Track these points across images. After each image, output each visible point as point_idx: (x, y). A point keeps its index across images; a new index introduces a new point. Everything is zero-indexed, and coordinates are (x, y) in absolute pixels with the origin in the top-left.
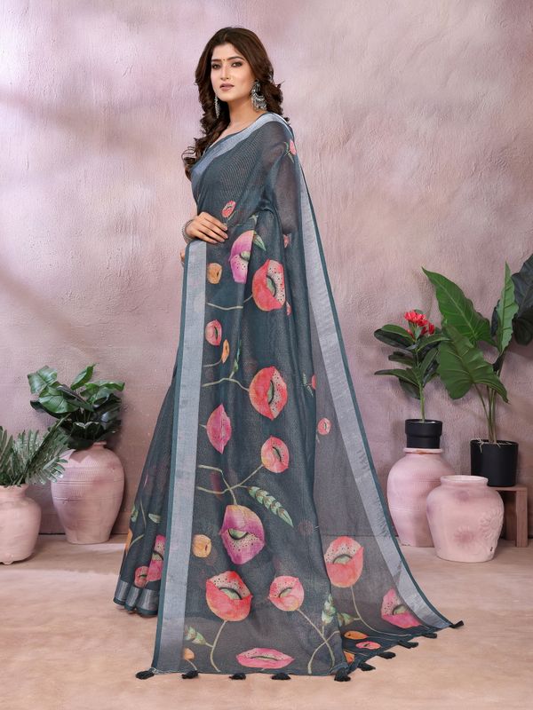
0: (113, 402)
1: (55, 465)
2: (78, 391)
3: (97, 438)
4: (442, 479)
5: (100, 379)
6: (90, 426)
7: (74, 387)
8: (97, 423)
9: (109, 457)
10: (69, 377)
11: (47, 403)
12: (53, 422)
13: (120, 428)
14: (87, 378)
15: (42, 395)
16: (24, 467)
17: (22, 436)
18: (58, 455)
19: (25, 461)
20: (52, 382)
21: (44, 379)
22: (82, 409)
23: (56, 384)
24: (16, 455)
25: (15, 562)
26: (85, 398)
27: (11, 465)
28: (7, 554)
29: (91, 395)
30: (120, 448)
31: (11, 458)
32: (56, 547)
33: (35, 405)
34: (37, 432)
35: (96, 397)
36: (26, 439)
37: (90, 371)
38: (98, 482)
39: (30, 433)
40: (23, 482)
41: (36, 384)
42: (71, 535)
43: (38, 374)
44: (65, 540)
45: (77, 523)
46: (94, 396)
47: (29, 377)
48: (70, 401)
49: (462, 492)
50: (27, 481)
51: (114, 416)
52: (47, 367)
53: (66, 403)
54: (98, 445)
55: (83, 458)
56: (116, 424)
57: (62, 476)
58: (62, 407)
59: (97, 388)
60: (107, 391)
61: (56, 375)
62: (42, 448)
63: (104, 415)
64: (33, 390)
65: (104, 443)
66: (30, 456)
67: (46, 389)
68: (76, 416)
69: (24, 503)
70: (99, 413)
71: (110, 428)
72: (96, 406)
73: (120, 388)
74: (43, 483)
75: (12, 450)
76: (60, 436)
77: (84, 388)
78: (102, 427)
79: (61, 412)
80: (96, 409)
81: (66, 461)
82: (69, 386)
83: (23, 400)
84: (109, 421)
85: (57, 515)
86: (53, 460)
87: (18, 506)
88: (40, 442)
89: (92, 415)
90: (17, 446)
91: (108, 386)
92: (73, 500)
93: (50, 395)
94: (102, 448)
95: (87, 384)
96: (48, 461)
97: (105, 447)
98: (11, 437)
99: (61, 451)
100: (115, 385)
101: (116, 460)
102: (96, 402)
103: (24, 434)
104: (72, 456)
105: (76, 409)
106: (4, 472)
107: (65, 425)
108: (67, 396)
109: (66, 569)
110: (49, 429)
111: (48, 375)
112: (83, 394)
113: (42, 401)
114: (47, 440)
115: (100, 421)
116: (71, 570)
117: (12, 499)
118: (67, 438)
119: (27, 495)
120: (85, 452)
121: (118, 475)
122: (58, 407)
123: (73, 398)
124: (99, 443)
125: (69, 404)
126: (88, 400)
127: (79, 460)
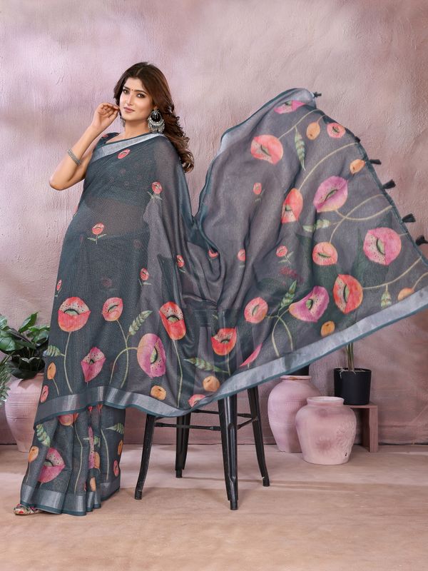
1: (2, 391)
3: (39, 370)
4: (308, 400)
5: (40, 324)
6: (33, 360)
7: (22, 330)
8: (38, 358)
10: (18, 322)
14: (31, 323)
18: (4, 383)
20: (4, 327)
22: (28, 348)
23: (7, 328)
26: (30, 339)
29: (35, 336)
32: (9, 454)
35: (38, 338)
37: (34, 317)
42: (21, 445)
44: (17, 449)
45: (25, 435)
48: (17, 341)
49: (323, 410)
52: (1, 315)
53: (14, 343)
55: (28, 386)
58: (11, 346)
59: (38, 331)
60: (46, 333)
61: (6, 321)
68: (23, 353)
70: (41, 350)
72: (38, 345)
77: (29, 331)
78: (42, 361)
79: (10, 350)
80: (38, 348)
82: (17, 330)
85: (9, 430)
86: (0, 388)
89: (34, 352)
91: (46, 329)
92: (21, 418)
93: (2, 336)
95: (31, 328)
99: (11, 381)
102: (38, 342)
104: (20, 384)
105: (22, 347)
107: (14, 360)
108: (14, 337)
111: (1, 321)
112: (28, 335)
115: (42, 357)
120: (30, 381)
122: (7, 346)
123: (19, 339)
124: (41, 374)
125: (16, 344)
126: (32, 341)
127: (25, 387)
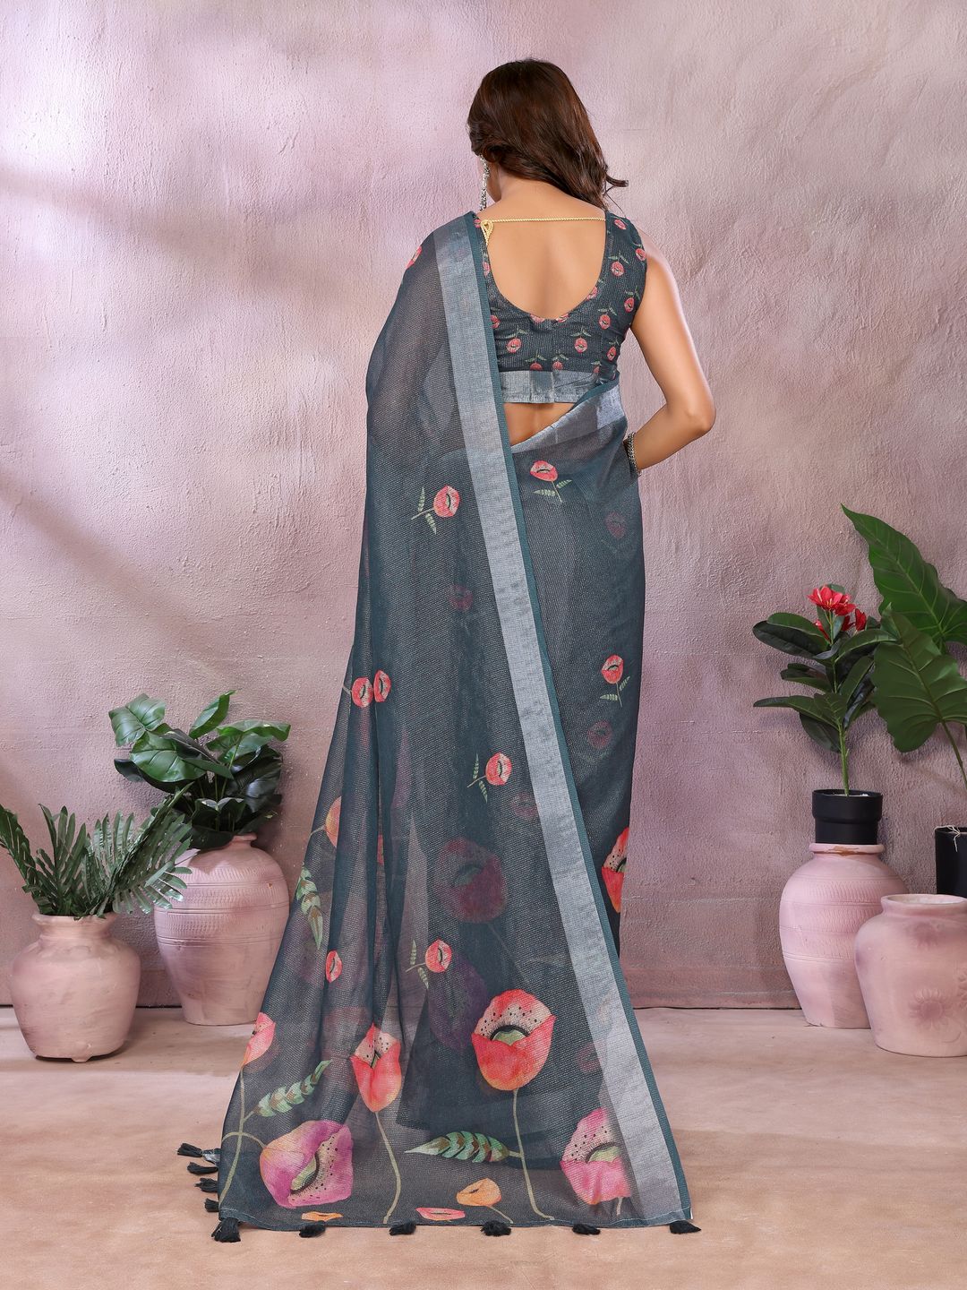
0: (266, 761)
1: (167, 877)
2: (203, 740)
3: (240, 827)
4: (884, 901)
5: (244, 717)
6: (226, 807)
7: (196, 734)
8: (239, 800)
9: (261, 864)
10: (187, 715)
11: (147, 763)
12: (161, 799)
13: (279, 810)
14: (218, 717)
15: (137, 749)
16: (108, 882)
17: (103, 825)
18: (173, 859)
19: (109, 871)
20: (156, 725)
21: (141, 720)
22: (211, 775)
23: (163, 728)
24: (92, 859)
25: (94, 1059)
26: (214, 754)
27: (84, 878)
28: (81, 1044)
29: (227, 748)
30: (280, 847)
31: (82, 867)
32: (166, 1030)
33: (125, 767)
34: (131, 818)
35: (235, 752)
36: (110, 829)
37: (224, 703)
38: (243, 909)
39: (118, 819)
40: (109, 909)
41: (127, 729)
42: (193, 1008)
43: (129, 709)
44: (182, 1019)
45: (204, 984)
46: (233, 750)
47: (112, 715)
48: (190, 759)
49: (922, 925)
50: (116, 908)
51: (270, 786)
52: (144, 698)
53: (182, 764)
54: (241, 841)
55: (214, 865)
56: (273, 801)
57: (181, 898)
58: (175, 770)
59: (238, 734)
60: (256, 741)
61: (161, 712)
62: (142, 847)
63: (252, 785)
64: (120, 740)
65: (252, 838)
66: (120, 863)
67: (144, 738)
68: (200, 787)
69: (110, 949)
70: (242, 781)
71: (264, 808)
72: (237, 768)
73: (282, 734)
74: (146, 911)
75: (84, 851)
76: (175, 825)
77: (213, 735)
78: (248, 808)
79: (174, 779)
80: (236, 775)
81: (186, 871)
82: (187, 731)
83: (99, 758)
84: (261, 796)
85: (165, 973)
86: (164, 870)
87: (99, 954)
88: (136, 836)
89: (229, 786)
90: (95, 843)
91: (259, 731)
92: (197, 943)
93: (152, 748)
94: (247, 846)
95: (221, 727)
96: (154, 871)
97: (253, 844)
98: (83, 828)
99: (177, 853)
100: (272, 730)
101: (274, 868)
102: (236, 762)
103: (106, 820)
104: (194, 861)
105: (200, 774)
106: (72, 891)
107: (181, 806)
108: (183, 750)
109: (189, 1070)
110: (153, 812)
111: (148, 711)
112: (211, 746)
113: (137, 759)
114: (150, 833)
115: (245, 796)
116: (200, 1072)
117: (87, 942)
118: (187, 828)
119: (108, 936)
120: (216, 854)
121: (278, 895)
122: (165, 772)
123: (195, 754)
124: (243, 838)
125: (187, 764)
126: (221, 759)
127: (207, 870)
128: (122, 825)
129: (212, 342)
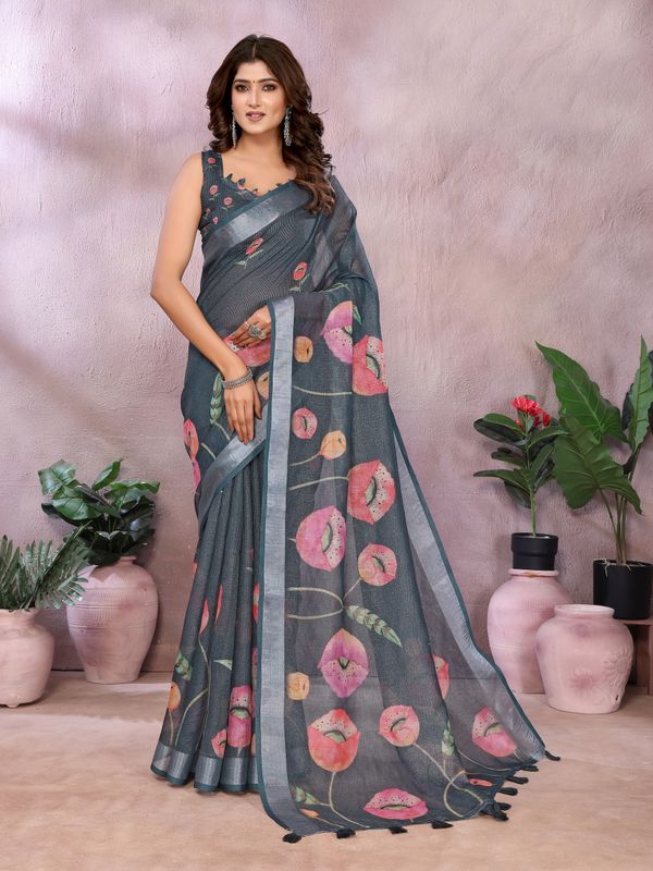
0: (144, 506)
1: (72, 584)
2: (101, 492)
3: (125, 551)
4: (557, 609)
5: (128, 477)
6: (116, 536)
7: (96, 487)
8: (124, 533)
9: (139, 576)
10: (90, 475)
11: (62, 506)
12: (70, 531)
13: (153, 540)
14: (112, 476)
15: (56, 497)
16: (34, 586)
17: (31, 548)
18: (76, 572)
19: (34, 579)
20: (69, 481)
21: (59, 477)
22: (106, 515)
23: (74, 483)
24: (23, 571)
25: (21, 705)
26: (109, 501)
27: (18, 583)
28: (12, 695)
29: (118, 498)
30: (153, 564)
31: (17, 576)
32: (73, 687)
33: (48, 508)
34: (50, 543)
35: (123, 500)
36: (36, 550)
37: (116, 467)
38: (126, 606)
39: (42, 544)
40: (32, 605)
41: (50, 483)
42: (91, 672)
43: (51, 470)
44: (84, 679)
45: (99, 656)
46: (121, 499)
47: (40, 473)
48: (91, 504)
49: (581, 626)
50: (37, 604)
51: (146, 524)
52: (62, 462)
53: (86, 508)
54: (126, 560)
55: (107, 577)
56: (149, 534)
57: (80, 599)
58: (82, 511)
59: (124, 489)
60: (136, 493)
61: (74, 472)
62: (56, 563)
63: (134, 523)
64: (45, 491)
65: (134, 558)
66: (41, 573)
67: (61, 490)
68: (98, 523)
69: (34, 632)
70: (127, 520)
71: (142, 539)
72: (124, 511)
73: (155, 489)
74: (57, 607)
75: (18, 565)
76: (79, 549)
77: (109, 489)
78: (130, 538)
79: (80, 518)
80: (123, 515)
81: (85, 580)
82: (90, 486)
83: (32, 502)
84: (139, 530)
85: (73, 647)
86: (70, 579)
87: (26, 635)
88: (53, 556)
89: (118, 523)
90: (25, 560)
91: (139, 486)
92: (94, 629)
93: (67, 497)
94: (130, 564)
95: (113, 483)
96: (63, 580)
97: (134, 562)
98: (18, 549)
99: (80, 568)
100: (147, 486)
101: (147, 579)
102: (123, 507)
103: (33, 545)
104: (93, 574)
105: (98, 515)
106: (9, 592)
107: (84, 535)
108: (88, 499)
109: (85, 714)
110: (65, 540)
111: (64, 471)
112: (107, 495)
113: (56, 504)
114: (62, 554)
115: (128, 530)
116: (92, 715)
117: (18, 627)
118: (87, 552)
119: (37, 622)
120: (109, 568)
121: (150, 597)
122: (76, 512)
123: (95, 501)
124: (127, 558)
125: (89, 507)
126: (114, 504)
127: (102, 579)
128: (44, 548)
129: (113, 222)
